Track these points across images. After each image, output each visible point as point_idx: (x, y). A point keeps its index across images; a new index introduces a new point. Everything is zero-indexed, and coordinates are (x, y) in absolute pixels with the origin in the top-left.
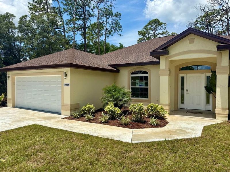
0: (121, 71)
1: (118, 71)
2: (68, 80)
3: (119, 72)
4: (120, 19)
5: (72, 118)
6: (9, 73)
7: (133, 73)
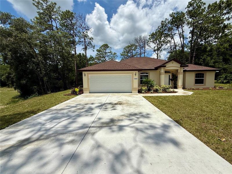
2: (137, 77)
6: (83, 73)
7: (141, 74)
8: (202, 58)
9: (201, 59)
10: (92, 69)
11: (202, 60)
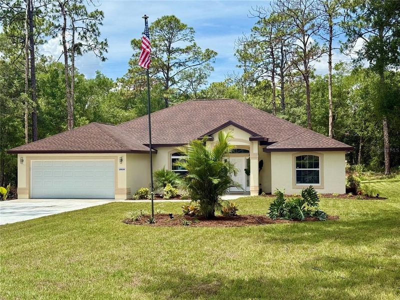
1: (156, 152)
2: (124, 165)
4: (101, 24)
7: (173, 155)
10: (35, 149)
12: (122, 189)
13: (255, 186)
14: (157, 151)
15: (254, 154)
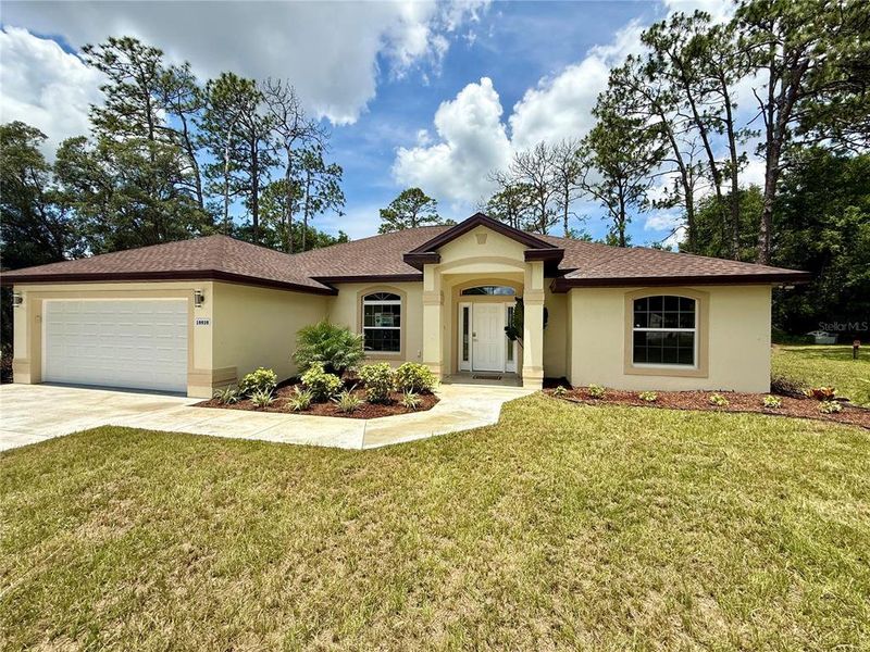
0: (340, 292)
1: (335, 293)
2: (206, 311)
3: (337, 294)
4: (340, 180)
5: (218, 403)
6: (20, 290)
7: (367, 298)
8: (834, 223)
9: (833, 226)
11: (835, 233)
12: (202, 373)
13: (534, 368)
14: (338, 290)
15: (536, 292)
